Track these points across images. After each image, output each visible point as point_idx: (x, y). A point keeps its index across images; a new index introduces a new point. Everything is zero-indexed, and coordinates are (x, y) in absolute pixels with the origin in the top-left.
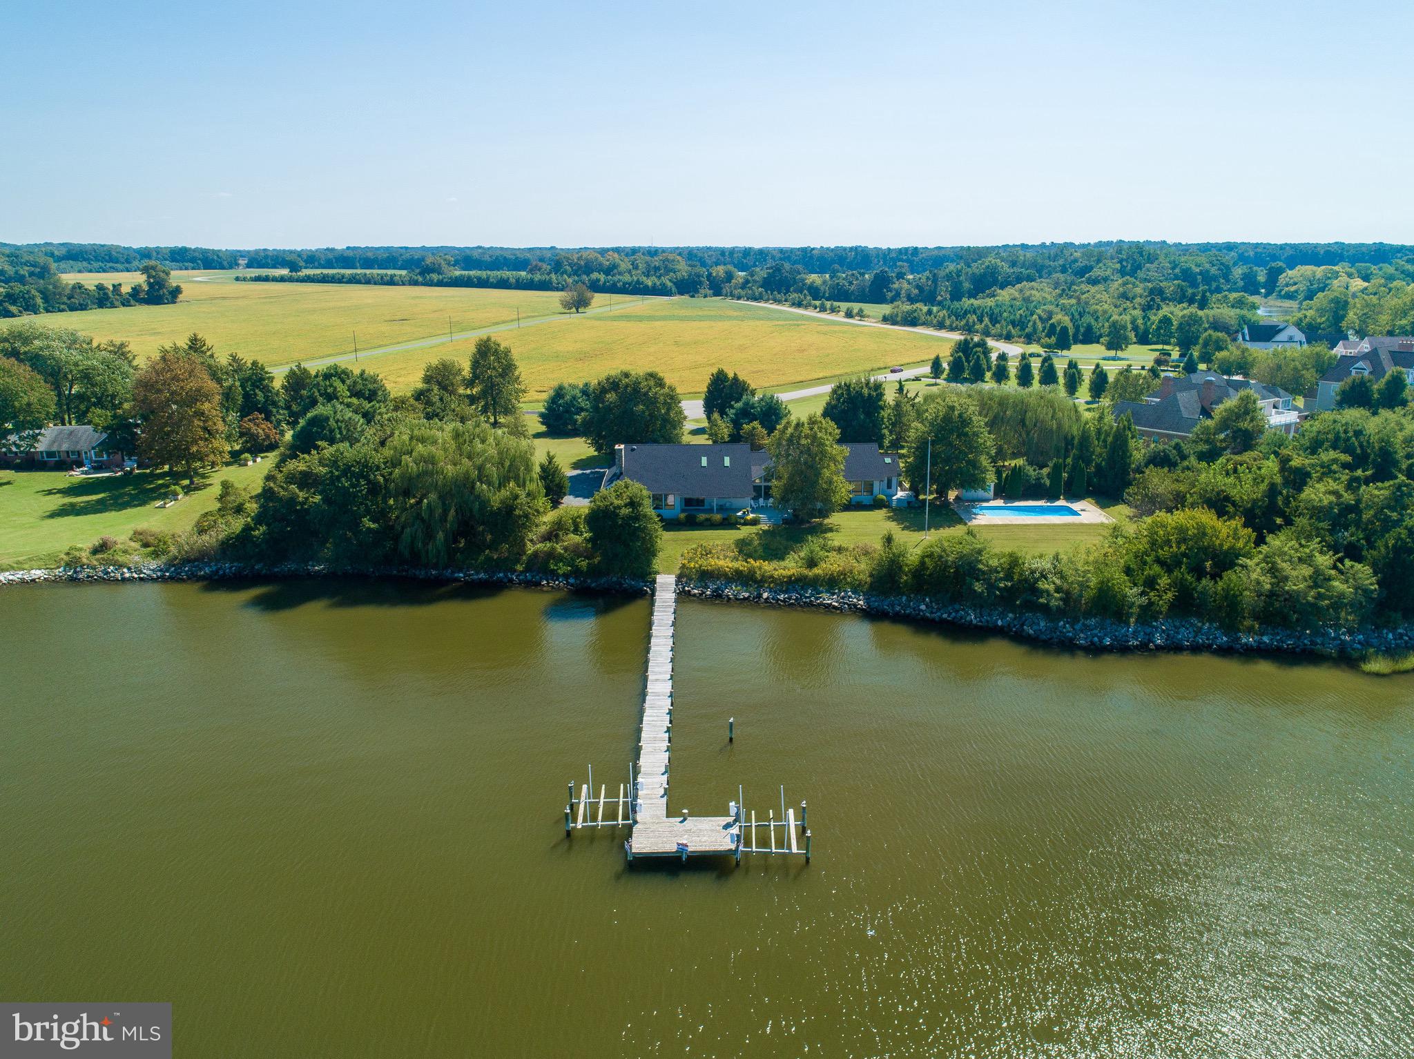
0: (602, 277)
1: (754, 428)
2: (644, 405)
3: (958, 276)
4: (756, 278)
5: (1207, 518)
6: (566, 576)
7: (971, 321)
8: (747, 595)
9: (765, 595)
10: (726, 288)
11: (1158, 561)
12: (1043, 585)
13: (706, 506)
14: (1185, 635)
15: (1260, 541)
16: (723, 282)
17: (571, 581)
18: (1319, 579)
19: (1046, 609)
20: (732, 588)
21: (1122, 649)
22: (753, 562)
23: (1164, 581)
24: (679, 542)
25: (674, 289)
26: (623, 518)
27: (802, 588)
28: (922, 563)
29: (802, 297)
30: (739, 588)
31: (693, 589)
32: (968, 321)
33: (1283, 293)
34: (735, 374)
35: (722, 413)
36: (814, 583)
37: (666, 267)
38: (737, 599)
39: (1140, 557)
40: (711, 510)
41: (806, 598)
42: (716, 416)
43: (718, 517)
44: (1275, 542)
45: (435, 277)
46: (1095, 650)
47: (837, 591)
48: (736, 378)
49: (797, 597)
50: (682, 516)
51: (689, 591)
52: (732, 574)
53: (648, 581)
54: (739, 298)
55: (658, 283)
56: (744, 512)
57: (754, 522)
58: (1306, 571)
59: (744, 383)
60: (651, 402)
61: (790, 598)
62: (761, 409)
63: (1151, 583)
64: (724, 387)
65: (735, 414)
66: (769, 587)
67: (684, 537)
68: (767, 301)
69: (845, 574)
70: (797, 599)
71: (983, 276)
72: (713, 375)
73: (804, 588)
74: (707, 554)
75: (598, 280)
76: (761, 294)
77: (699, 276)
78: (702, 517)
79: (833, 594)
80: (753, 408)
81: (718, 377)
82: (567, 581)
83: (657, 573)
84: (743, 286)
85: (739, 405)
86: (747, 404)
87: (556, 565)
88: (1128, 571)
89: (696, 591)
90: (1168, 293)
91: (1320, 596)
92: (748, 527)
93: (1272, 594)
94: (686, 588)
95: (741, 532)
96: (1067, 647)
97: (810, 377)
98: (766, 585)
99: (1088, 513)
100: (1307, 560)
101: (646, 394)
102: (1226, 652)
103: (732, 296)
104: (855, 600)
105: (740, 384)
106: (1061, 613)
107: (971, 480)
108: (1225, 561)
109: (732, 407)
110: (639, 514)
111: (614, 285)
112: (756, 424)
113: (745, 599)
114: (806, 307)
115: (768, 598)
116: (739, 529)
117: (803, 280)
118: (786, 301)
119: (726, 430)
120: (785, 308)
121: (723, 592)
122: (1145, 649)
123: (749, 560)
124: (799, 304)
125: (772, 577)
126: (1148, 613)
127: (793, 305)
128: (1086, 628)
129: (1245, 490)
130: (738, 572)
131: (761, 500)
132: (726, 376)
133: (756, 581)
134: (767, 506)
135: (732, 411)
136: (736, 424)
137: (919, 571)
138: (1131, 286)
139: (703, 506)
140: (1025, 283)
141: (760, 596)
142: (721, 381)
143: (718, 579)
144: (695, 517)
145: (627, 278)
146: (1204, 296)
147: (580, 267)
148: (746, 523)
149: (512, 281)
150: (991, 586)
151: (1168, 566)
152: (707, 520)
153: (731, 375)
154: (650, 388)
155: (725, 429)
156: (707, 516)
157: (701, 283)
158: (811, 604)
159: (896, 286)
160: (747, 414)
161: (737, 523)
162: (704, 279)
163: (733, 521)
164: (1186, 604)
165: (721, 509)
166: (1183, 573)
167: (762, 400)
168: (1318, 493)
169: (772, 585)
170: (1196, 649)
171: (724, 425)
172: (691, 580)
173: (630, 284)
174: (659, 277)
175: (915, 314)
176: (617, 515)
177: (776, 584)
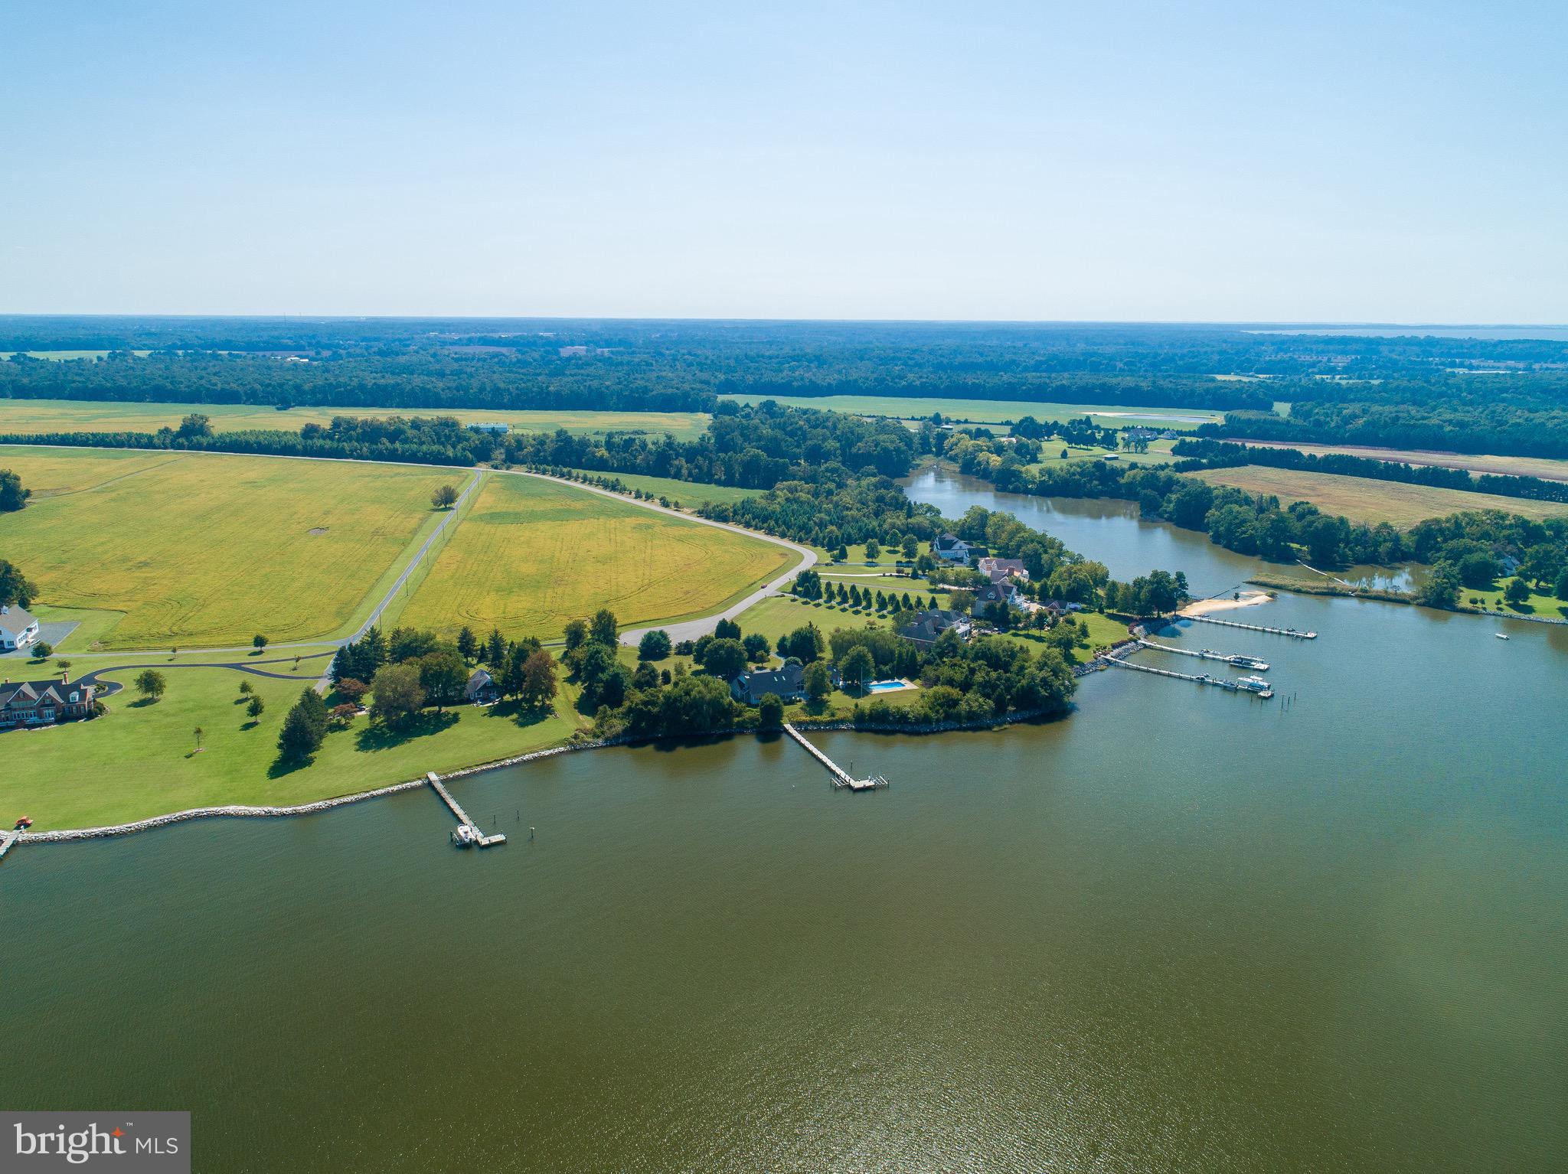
0: (398, 446)
1: (762, 654)
4: (546, 447)
5: (948, 689)
8: (815, 728)
9: (822, 728)
11: (938, 704)
12: (909, 716)
14: (948, 726)
15: (964, 695)
16: (514, 450)
18: (981, 706)
19: (910, 723)
20: (810, 727)
21: (932, 732)
22: (810, 716)
23: (941, 711)
26: (775, 707)
28: (871, 712)
30: (812, 726)
33: (948, 456)
36: (838, 722)
38: (813, 730)
39: (933, 703)
41: (835, 727)
44: (968, 695)
46: (926, 734)
47: (845, 724)
49: (833, 728)
53: (781, 727)
55: (458, 454)
56: (795, 697)
58: (977, 704)
61: (831, 728)
63: (937, 712)
66: (822, 725)
69: (845, 717)
73: (834, 724)
74: (798, 714)
75: (397, 450)
83: (783, 724)
84: (536, 454)
86: (748, 639)
88: (930, 709)
89: (798, 729)
91: (981, 711)
92: (801, 703)
93: (969, 712)
95: (799, 705)
96: (918, 734)
97: (723, 597)
98: (820, 725)
99: (908, 685)
100: (977, 700)
102: (959, 730)
104: (852, 726)
106: (915, 723)
107: (867, 674)
108: (955, 703)
111: (414, 454)
113: (815, 730)
114: (621, 492)
115: (824, 729)
116: (797, 705)
121: (808, 728)
122: (938, 731)
123: (808, 715)
125: (820, 721)
126: (938, 721)
128: (922, 727)
129: (958, 677)
130: (809, 720)
131: (799, 691)
133: (817, 723)
134: (802, 694)
137: (871, 715)
141: (820, 728)
143: (804, 724)
145: (421, 446)
148: (797, 701)
150: (894, 717)
151: (941, 705)
158: (837, 729)
164: (948, 717)
166: (945, 708)
168: (979, 677)
170: (952, 730)
172: (795, 725)
173: (430, 454)
176: (773, 706)
177: (824, 724)
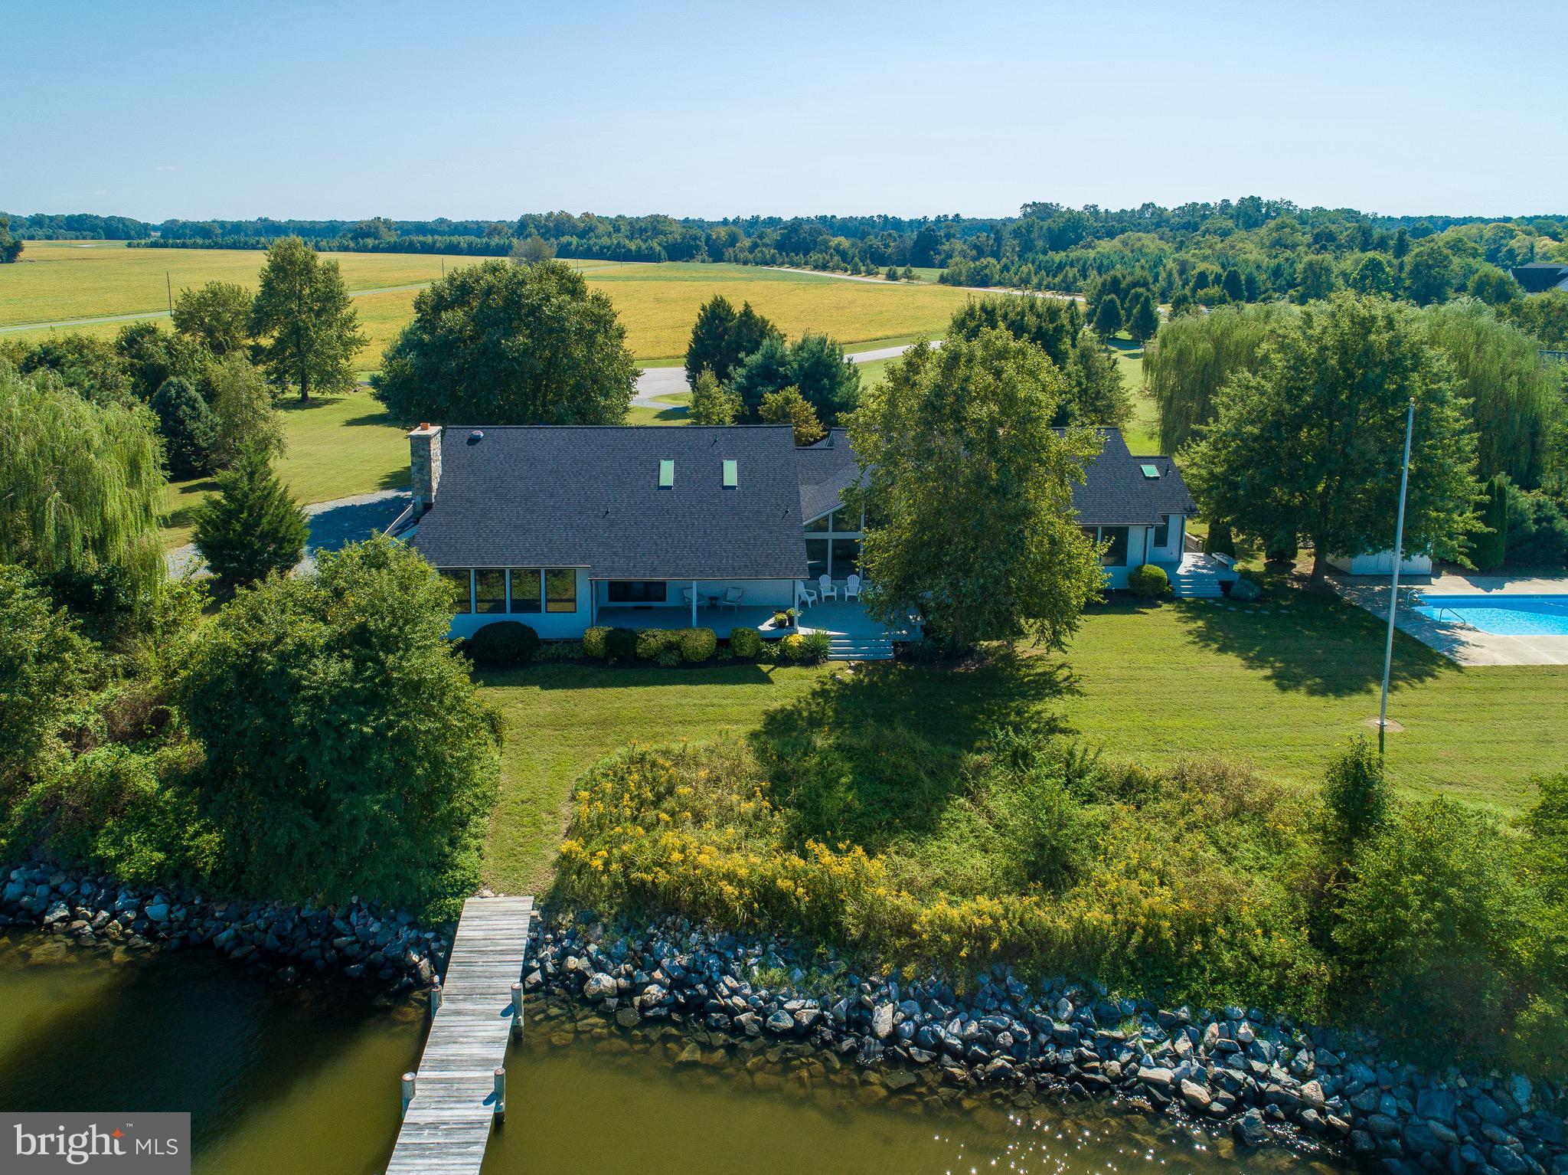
0: (575, 240)
1: (788, 401)
2: (531, 336)
3: (1029, 232)
4: (767, 241)
6: (143, 889)
7: (1070, 275)
8: (805, 1009)
9: (885, 1018)
10: (730, 252)
13: (672, 601)
16: (724, 245)
17: (156, 909)
20: (747, 973)
22: (828, 858)
24: (574, 733)
25: (663, 253)
26: (316, 700)
27: (1037, 993)
29: (828, 257)
30: (775, 973)
31: (598, 966)
32: (1066, 276)
34: (746, 305)
35: (722, 375)
36: (1083, 968)
37: (654, 229)
38: (767, 1031)
40: (679, 615)
41: (1061, 1041)
42: (708, 376)
43: (701, 639)
45: (370, 242)
47: (1184, 1013)
48: (747, 313)
49: (1018, 1038)
50: (595, 636)
51: (582, 977)
52: (748, 907)
53: (426, 927)
54: (745, 263)
55: (644, 247)
56: (780, 625)
57: (811, 655)
59: (765, 322)
60: (549, 330)
61: (988, 1041)
62: (801, 366)
64: (725, 330)
65: (747, 377)
66: (896, 978)
67: (591, 713)
68: (782, 264)
69: (1205, 931)
70: (1018, 1048)
71: (1063, 231)
72: (704, 309)
73: (1044, 994)
74: (659, 798)
75: (570, 244)
76: (773, 257)
77: (695, 238)
78: (655, 637)
79: (1173, 1029)
80: (783, 365)
81: (713, 312)
82: (139, 910)
83: (467, 888)
84: (751, 250)
85: (755, 359)
86: (770, 356)
87: (117, 842)
89: (606, 981)
90: (1343, 238)
92: (794, 670)
94: (572, 962)
95: (771, 690)
97: (863, 337)
98: (887, 968)
101: (534, 310)
103: (737, 261)
104: (1278, 1072)
105: (756, 324)
109: (740, 363)
110: (387, 683)
111: (589, 249)
112: (792, 392)
113: (800, 1033)
114: (833, 270)
115: (895, 1036)
116: (765, 679)
117: (826, 242)
118: (806, 263)
119: (727, 406)
120: (807, 271)
121: (711, 985)
123: (810, 844)
124: (824, 267)
125: (904, 926)
127: (816, 268)
130: (769, 897)
131: (825, 582)
132: (728, 310)
133: (843, 944)
134: (841, 596)
135: (741, 371)
136: (750, 394)
138: (1287, 230)
139: (663, 599)
140: (1130, 233)
141: (860, 1020)
142: (721, 320)
143: (695, 918)
144: (633, 638)
145: (605, 241)
146: (1401, 239)
147: (548, 229)
148: (785, 660)
149: (464, 245)
152: (670, 647)
153: (738, 309)
154: (548, 298)
155: (725, 403)
156: (671, 636)
157: (698, 248)
158: (1081, 1076)
159: (946, 247)
160: (771, 374)
161: (759, 657)
162: (702, 243)
163: (748, 651)
165: (714, 609)
167: (801, 348)
169: (910, 970)
171: (724, 398)
172: (591, 920)
173: (608, 248)
174: (645, 241)
175: (987, 271)
176: (296, 686)
177: (927, 963)
